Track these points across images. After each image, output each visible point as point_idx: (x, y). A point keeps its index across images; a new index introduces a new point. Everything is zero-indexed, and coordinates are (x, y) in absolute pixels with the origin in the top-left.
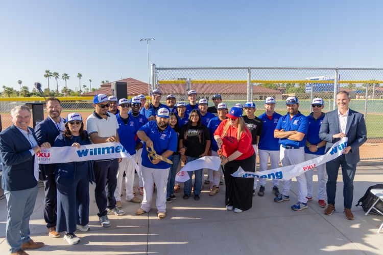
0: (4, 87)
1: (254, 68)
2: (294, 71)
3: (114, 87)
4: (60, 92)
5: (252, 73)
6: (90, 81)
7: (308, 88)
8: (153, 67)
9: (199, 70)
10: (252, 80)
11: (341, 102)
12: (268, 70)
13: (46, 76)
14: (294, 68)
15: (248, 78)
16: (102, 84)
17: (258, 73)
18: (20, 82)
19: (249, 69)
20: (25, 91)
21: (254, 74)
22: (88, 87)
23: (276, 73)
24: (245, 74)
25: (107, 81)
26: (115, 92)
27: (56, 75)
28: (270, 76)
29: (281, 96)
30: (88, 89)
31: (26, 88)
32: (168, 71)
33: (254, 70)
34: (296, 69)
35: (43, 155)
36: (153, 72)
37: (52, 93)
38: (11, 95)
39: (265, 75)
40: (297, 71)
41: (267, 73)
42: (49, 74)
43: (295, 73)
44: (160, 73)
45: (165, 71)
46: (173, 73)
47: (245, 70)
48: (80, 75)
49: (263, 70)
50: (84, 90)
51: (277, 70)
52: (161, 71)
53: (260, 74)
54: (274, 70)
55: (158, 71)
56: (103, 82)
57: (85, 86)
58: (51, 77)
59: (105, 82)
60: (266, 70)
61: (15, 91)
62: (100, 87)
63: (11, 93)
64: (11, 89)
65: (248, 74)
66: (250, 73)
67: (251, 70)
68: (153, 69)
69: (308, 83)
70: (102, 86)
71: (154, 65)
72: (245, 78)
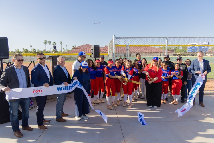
0: (23, 49)
1: (170, 38)
2: (193, 39)
3: (93, 48)
4: (51, 52)
5: (169, 40)
6: (67, 45)
7: (189, 49)
8: (114, 37)
9: (139, 39)
10: (169, 44)
11: (199, 56)
12: (178, 39)
13: (44, 43)
14: (193, 37)
15: (166, 43)
16: (73, 47)
17: (172, 40)
18: (31, 46)
19: (167, 38)
20: (34, 51)
21: (170, 41)
22: (65, 49)
23: (182, 40)
24: (165, 41)
25: (75, 46)
26: (93, 50)
27: (50, 42)
28: (179, 42)
29: (172, 54)
30: (65, 50)
31: (34, 49)
32: (122, 39)
33: (170, 39)
34: (194, 38)
35: (39, 91)
36: (114, 40)
37: (47, 52)
38: (27, 53)
39: (176, 41)
40: (195, 39)
41: (177, 40)
42: (46, 42)
43: (194, 40)
44: (118, 40)
45: (120, 39)
46: (125, 40)
47: (165, 39)
48: (61, 43)
49: (175, 39)
50: (63, 50)
51: (183, 39)
52: (118, 39)
53: (173, 41)
54: (182, 39)
55: (117, 39)
56: (73, 46)
57: (64, 48)
58: (47, 43)
59: (74, 46)
60: (177, 39)
61: (29, 51)
62: (72, 49)
63: (27, 52)
64: (27, 50)
65: (166, 41)
66: (167, 40)
67: (168, 39)
68: (114, 38)
69: (189, 47)
70: (73, 48)
71: (115, 36)
72: (165, 43)
